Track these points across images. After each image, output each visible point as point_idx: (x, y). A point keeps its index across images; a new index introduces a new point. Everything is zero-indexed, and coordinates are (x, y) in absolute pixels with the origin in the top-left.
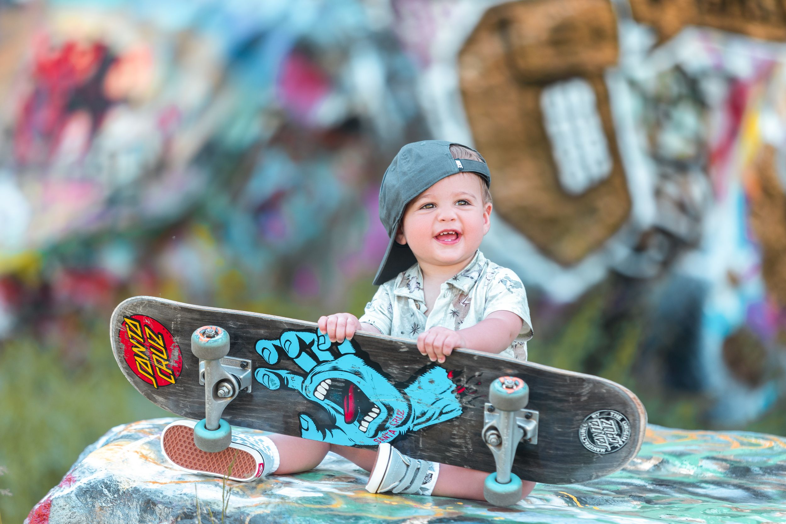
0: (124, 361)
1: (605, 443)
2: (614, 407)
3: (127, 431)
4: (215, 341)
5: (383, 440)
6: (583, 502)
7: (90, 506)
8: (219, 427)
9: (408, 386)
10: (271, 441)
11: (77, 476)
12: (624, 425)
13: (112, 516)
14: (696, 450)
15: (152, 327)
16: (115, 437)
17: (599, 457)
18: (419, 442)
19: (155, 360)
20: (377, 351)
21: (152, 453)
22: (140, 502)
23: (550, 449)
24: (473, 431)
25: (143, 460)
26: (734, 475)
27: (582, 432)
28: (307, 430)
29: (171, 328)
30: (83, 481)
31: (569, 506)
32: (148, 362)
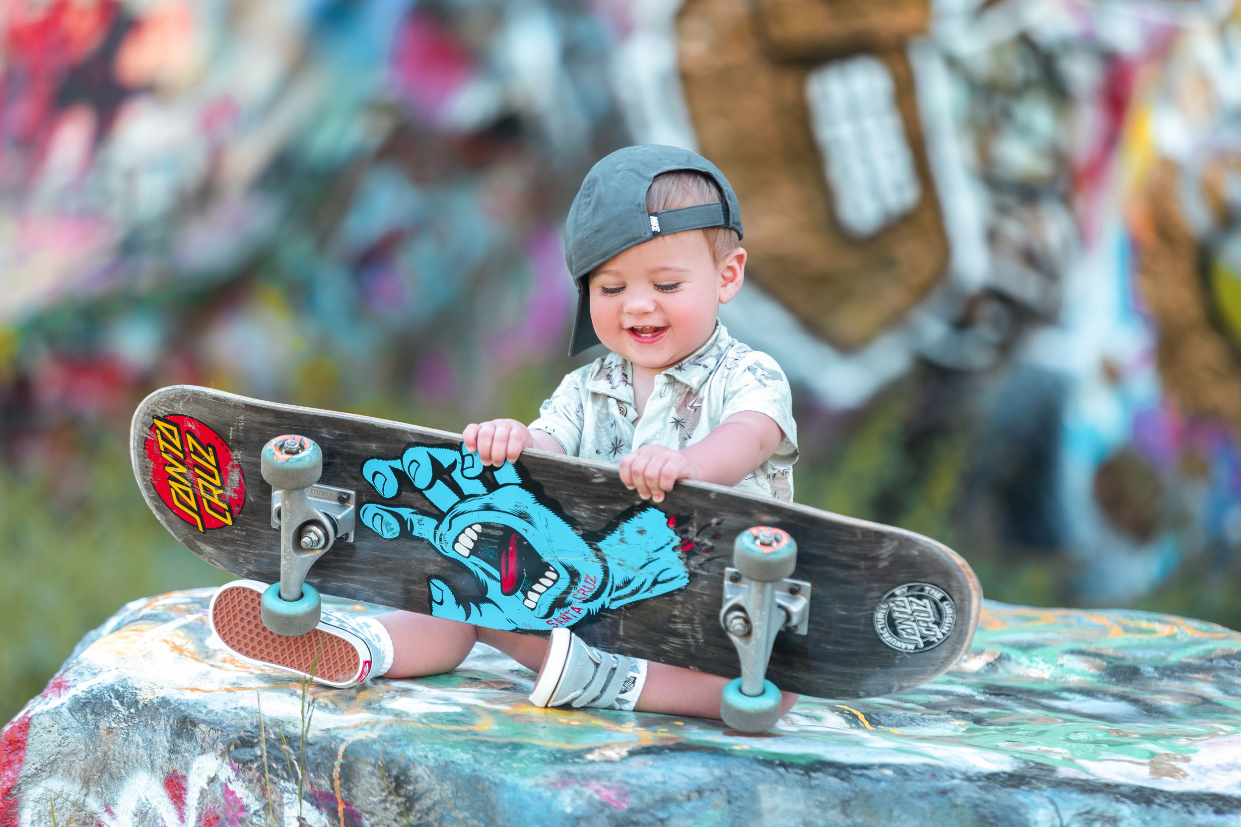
0: (152, 488)
1: (914, 635)
2: (930, 579)
3: (152, 607)
4: (300, 460)
5: (561, 622)
6: (875, 721)
7: (92, 727)
8: (302, 595)
9: (603, 538)
10: (381, 626)
11: (71, 679)
12: (946, 607)
13: (127, 743)
14: (1053, 640)
15: (198, 434)
16: (132, 618)
17: (905, 657)
18: (619, 627)
19: (201, 488)
20: (556, 481)
21: (190, 643)
22: (171, 721)
23: (827, 643)
24: (704, 611)
25: (176, 654)
26: (1114, 680)
27: (879, 616)
28: (441, 603)
29: (229, 436)
30: (80, 688)
31: (851, 727)
32: (190, 490)
